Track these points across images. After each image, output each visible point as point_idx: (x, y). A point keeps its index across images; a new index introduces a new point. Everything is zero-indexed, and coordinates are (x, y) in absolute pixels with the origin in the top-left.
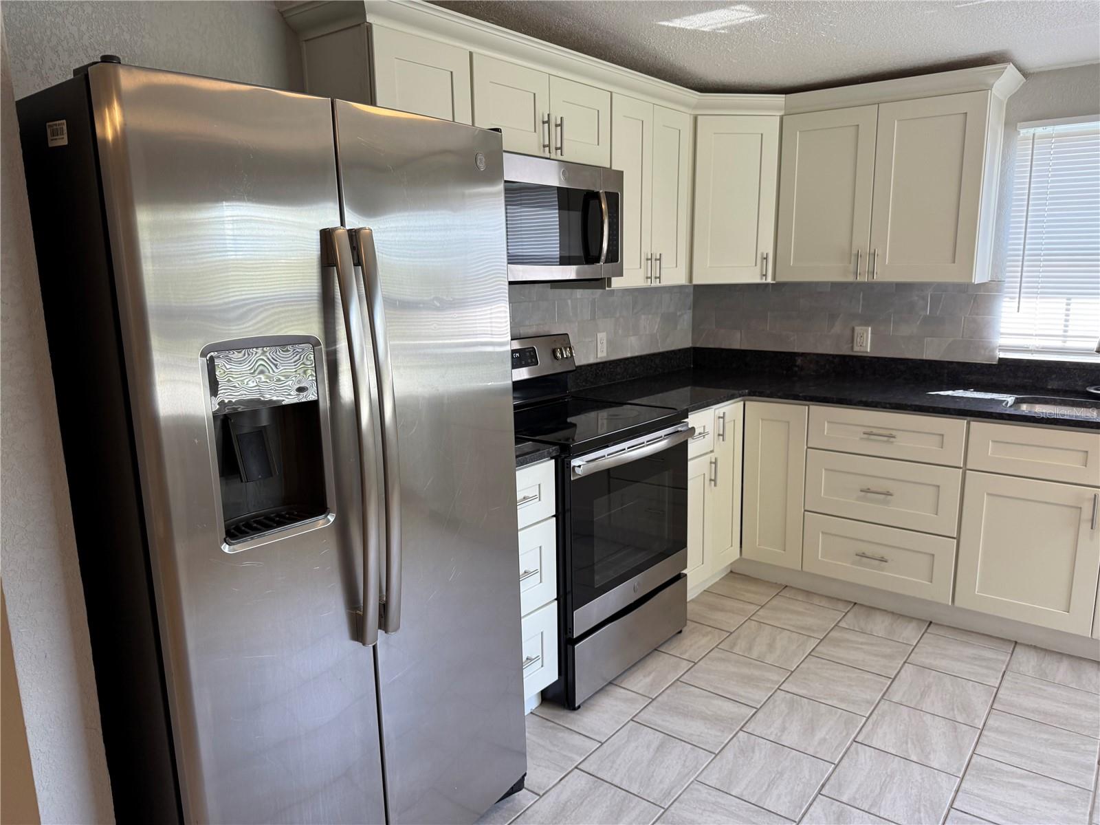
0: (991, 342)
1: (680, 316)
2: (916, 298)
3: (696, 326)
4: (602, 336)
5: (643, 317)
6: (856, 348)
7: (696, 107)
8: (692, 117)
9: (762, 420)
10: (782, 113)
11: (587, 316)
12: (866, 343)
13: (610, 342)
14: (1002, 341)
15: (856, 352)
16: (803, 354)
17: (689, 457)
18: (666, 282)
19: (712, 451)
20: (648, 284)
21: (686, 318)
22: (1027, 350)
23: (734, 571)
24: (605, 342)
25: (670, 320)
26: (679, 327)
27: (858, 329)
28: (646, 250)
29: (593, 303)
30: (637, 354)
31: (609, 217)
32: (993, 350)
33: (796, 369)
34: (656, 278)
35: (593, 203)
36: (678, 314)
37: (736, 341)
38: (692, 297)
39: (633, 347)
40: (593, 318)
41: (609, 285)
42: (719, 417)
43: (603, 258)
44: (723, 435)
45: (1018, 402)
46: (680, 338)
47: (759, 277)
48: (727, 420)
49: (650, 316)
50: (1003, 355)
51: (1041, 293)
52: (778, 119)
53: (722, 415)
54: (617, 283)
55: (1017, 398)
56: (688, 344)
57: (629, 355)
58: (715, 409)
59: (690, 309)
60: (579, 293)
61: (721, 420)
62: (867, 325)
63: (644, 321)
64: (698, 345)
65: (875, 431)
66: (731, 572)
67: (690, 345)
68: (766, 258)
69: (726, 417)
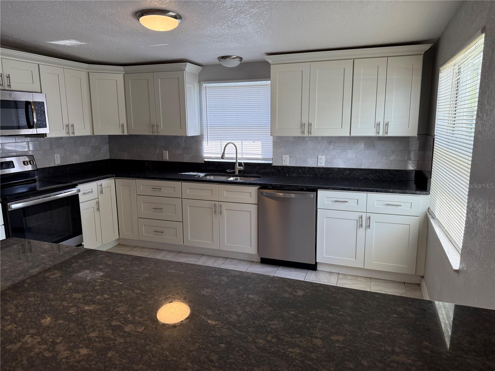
0: (202, 156)
2: (180, 141)
3: (111, 151)
4: (57, 156)
5: (81, 147)
6: (164, 159)
7: (87, 69)
8: (87, 73)
9: (121, 186)
10: (124, 73)
12: (166, 157)
13: (62, 158)
14: (205, 155)
16: (146, 161)
17: (80, 202)
18: (79, 134)
19: (95, 199)
21: (106, 148)
22: (211, 158)
23: (120, 243)
24: (59, 158)
25: (96, 148)
26: (102, 152)
27: (164, 152)
28: (66, 123)
29: (51, 142)
30: (78, 162)
32: (203, 158)
34: (72, 133)
35: (29, 106)
36: (101, 146)
37: (125, 156)
38: (108, 139)
39: (76, 159)
40: (51, 149)
42: (100, 185)
43: (34, 127)
44: (102, 192)
45: (206, 176)
46: (103, 154)
47: (121, 132)
48: (103, 187)
49: (85, 147)
50: (206, 160)
51: (214, 139)
52: (122, 75)
53: (101, 185)
55: (206, 174)
58: (97, 183)
59: (107, 144)
61: (101, 186)
62: (166, 150)
63: (81, 149)
64: (112, 158)
65: (156, 188)
66: (119, 244)
67: (109, 158)
68: (123, 126)
69: (103, 185)
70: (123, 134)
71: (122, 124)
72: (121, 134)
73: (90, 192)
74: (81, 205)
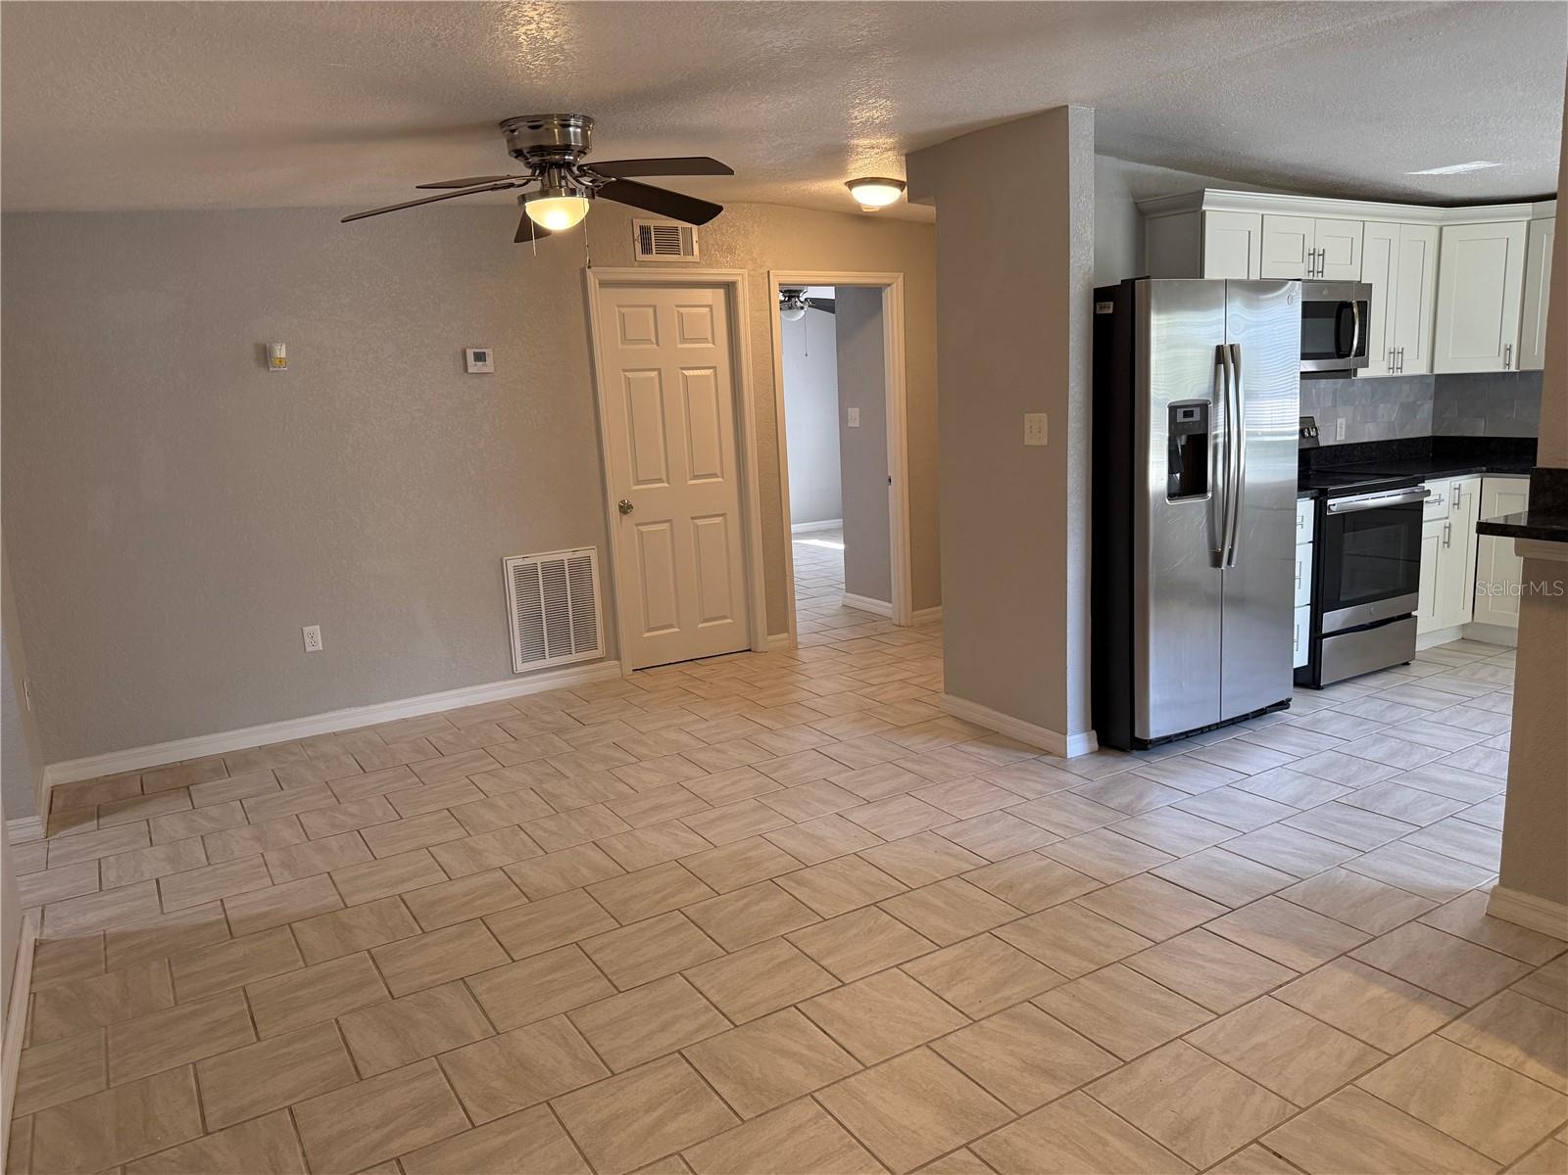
1: (1420, 406)
3: (1437, 416)
4: (1341, 422)
5: (1381, 405)
7: (1442, 219)
8: (1437, 228)
11: (1330, 404)
13: (1348, 427)
17: (1424, 519)
18: (1406, 372)
19: (1447, 518)
20: (1390, 374)
21: (1428, 407)
24: (1344, 426)
25: (1410, 409)
26: (1418, 417)
28: (1389, 345)
29: (1335, 392)
30: (1372, 440)
31: (1360, 321)
34: (1397, 368)
35: (1345, 312)
36: (1419, 403)
40: (1334, 406)
41: (1355, 375)
42: (1455, 489)
43: (1353, 353)
44: (1458, 504)
46: (1420, 426)
47: (1502, 366)
49: (1389, 405)
52: (1526, 223)
53: (1458, 487)
54: (1362, 373)
56: (1428, 433)
57: (1366, 440)
58: (1451, 482)
59: (1430, 399)
60: (1323, 383)
61: (1457, 491)
63: (1383, 409)
64: (1438, 435)
66: (1463, 637)
68: (1508, 349)
69: (1461, 486)
70: (1507, 370)
71: (1506, 346)
72: (1501, 369)
73: (1436, 501)
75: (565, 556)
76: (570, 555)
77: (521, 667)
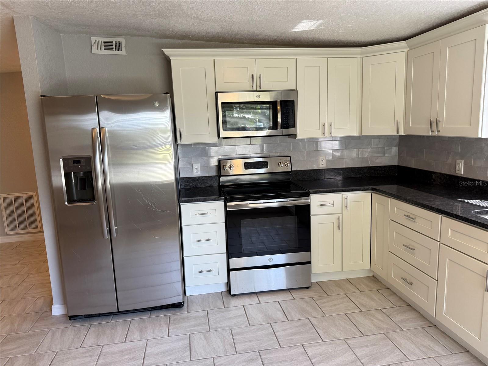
1: (388, 150)
3: (399, 155)
4: (323, 158)
5: (355, 150)
6: (457, 172)
9: (377, 203)
10: (408, 49)
11: (313, 149)
12: (461, 170)
13: (328, 161)
15: (457, 174)
16: (435, 173)
17: (311, 214)
19: (340, 213)
21: (393, 151)
23: (374, 276)
24: (325, 160)
26: (387, 155)
27: (458, 161)
28: (322, 122)
29: (317, 143)
30: (350, 167)
33: (432, 180)
34: (329, 133)
36: (386, 148)
37: (413, 163)
38: (398, 140)
40: (317, 150)
41: (296, 137)
44: (347, 207)
46: (389, 159)
49: (362, 149)
52: (405, 52)
54: (300, 136)
56: (394, 163)
58: (342, 195)
59: (396, 146)
61: (346, 200)
62: (462, 159)
64: (400, 165)
65: (410, 215)
67: (397, 164)
68: (398, 122)
69: (349, 198)
73: (330, 205)
74: (313, 219)
75: (23, 195)
76: (25, 195)
77: (8, 232)
